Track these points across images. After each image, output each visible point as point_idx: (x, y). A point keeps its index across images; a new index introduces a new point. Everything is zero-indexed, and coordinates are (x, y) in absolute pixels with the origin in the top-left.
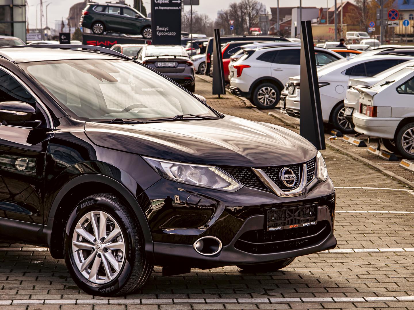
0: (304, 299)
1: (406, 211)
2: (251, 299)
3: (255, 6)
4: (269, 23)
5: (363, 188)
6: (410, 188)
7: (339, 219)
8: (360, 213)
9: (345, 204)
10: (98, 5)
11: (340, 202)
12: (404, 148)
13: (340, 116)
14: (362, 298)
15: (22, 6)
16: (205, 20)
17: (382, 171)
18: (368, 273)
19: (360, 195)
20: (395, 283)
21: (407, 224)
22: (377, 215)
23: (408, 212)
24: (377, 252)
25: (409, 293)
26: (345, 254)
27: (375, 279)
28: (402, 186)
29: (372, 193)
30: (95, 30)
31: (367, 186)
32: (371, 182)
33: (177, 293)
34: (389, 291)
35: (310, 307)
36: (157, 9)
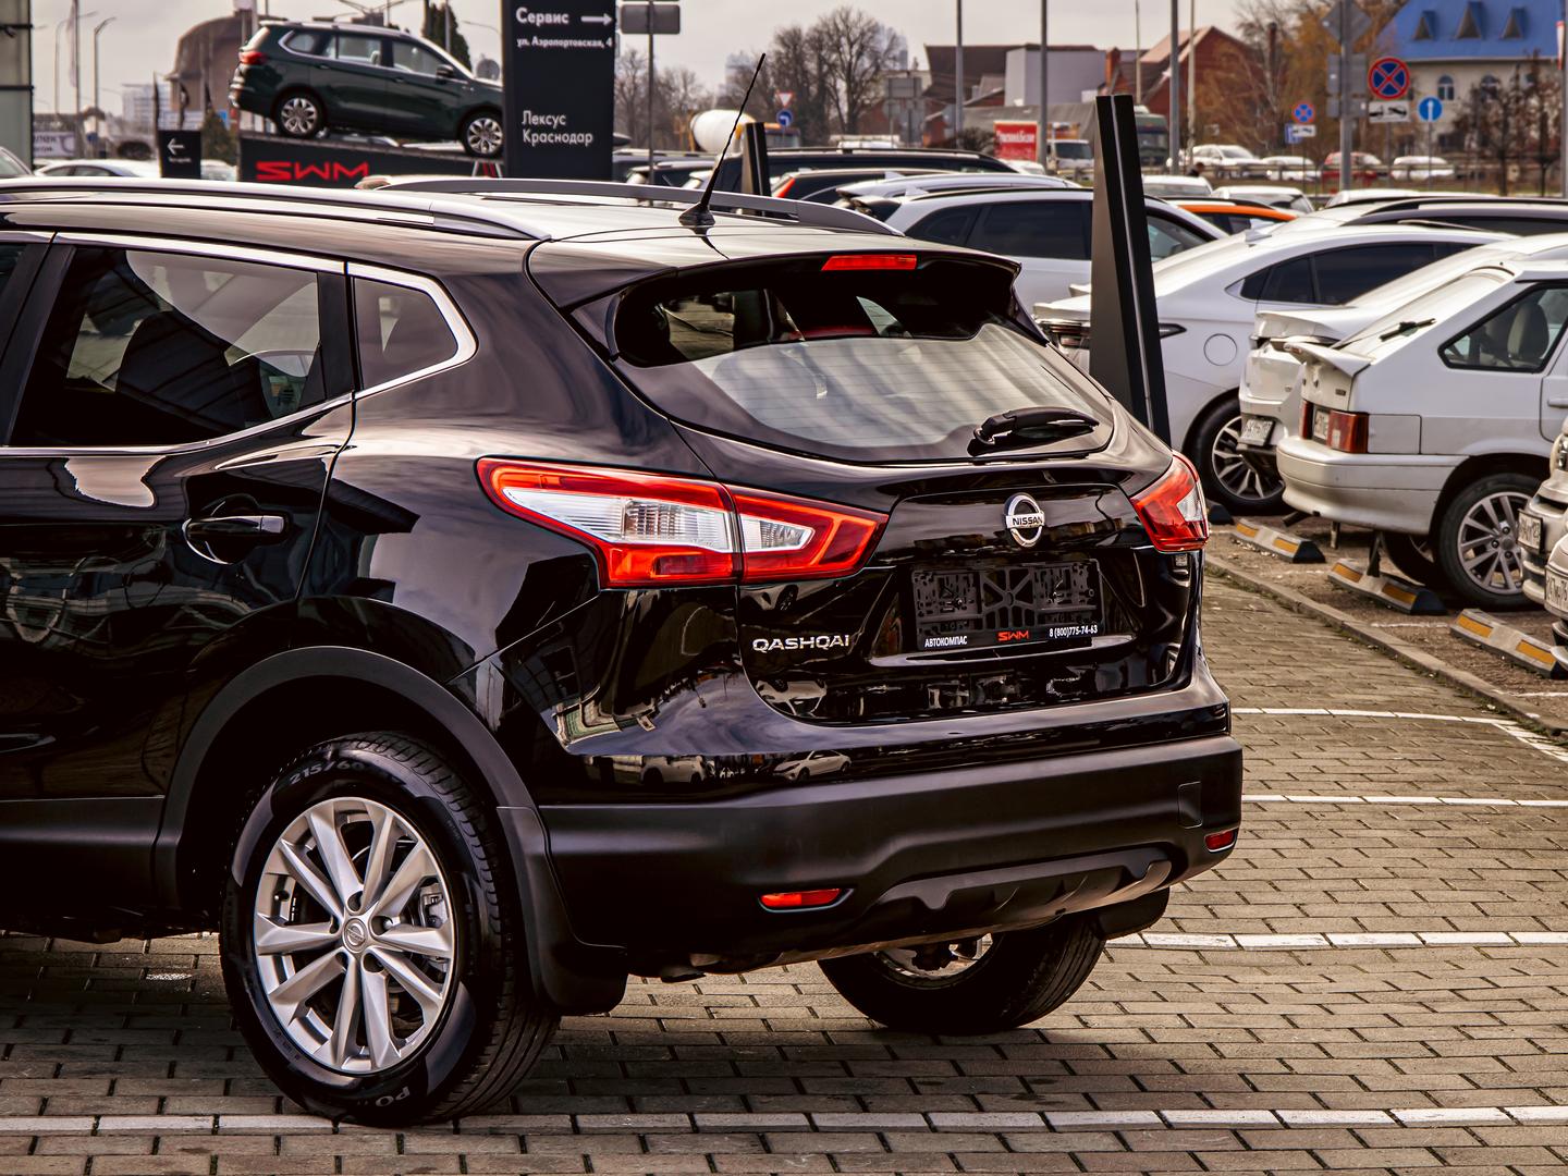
0: (1173, 1116)
1: (1503, 796)
2: (977, 1115)
3: (871, 37)
4: (922, 104)
5: (1335, 712)
6: (1502, 713)
7: (1261, 827)
8: (1334, 804)
9: (1277, 769)
10: (299, 30)
11: (1255, 762)
12: (1468, 566)
13: (1221, 447)
14: (1382, 1113)
15: (19, 27)
16: (682, 91)
17: (1395, 652)
18: (1393, 1020)
19: (1324, 738)
20: (1496, 1058)
21: (1513, 844)
22: (1397, 812)
23: (1510, 802)
24: (1413, 947)
25: (1551, 1093)
26: (1296, 954)
27: (1423, 1043)
28: (1475, 706)
29: (1369, 730)
30: (286, 119)
31: (1347, 705)
32: (1361, 691)
33: (703, 1093)
34: (1478, 1087)
35: (1199, 1143)
36: (524, 47)
